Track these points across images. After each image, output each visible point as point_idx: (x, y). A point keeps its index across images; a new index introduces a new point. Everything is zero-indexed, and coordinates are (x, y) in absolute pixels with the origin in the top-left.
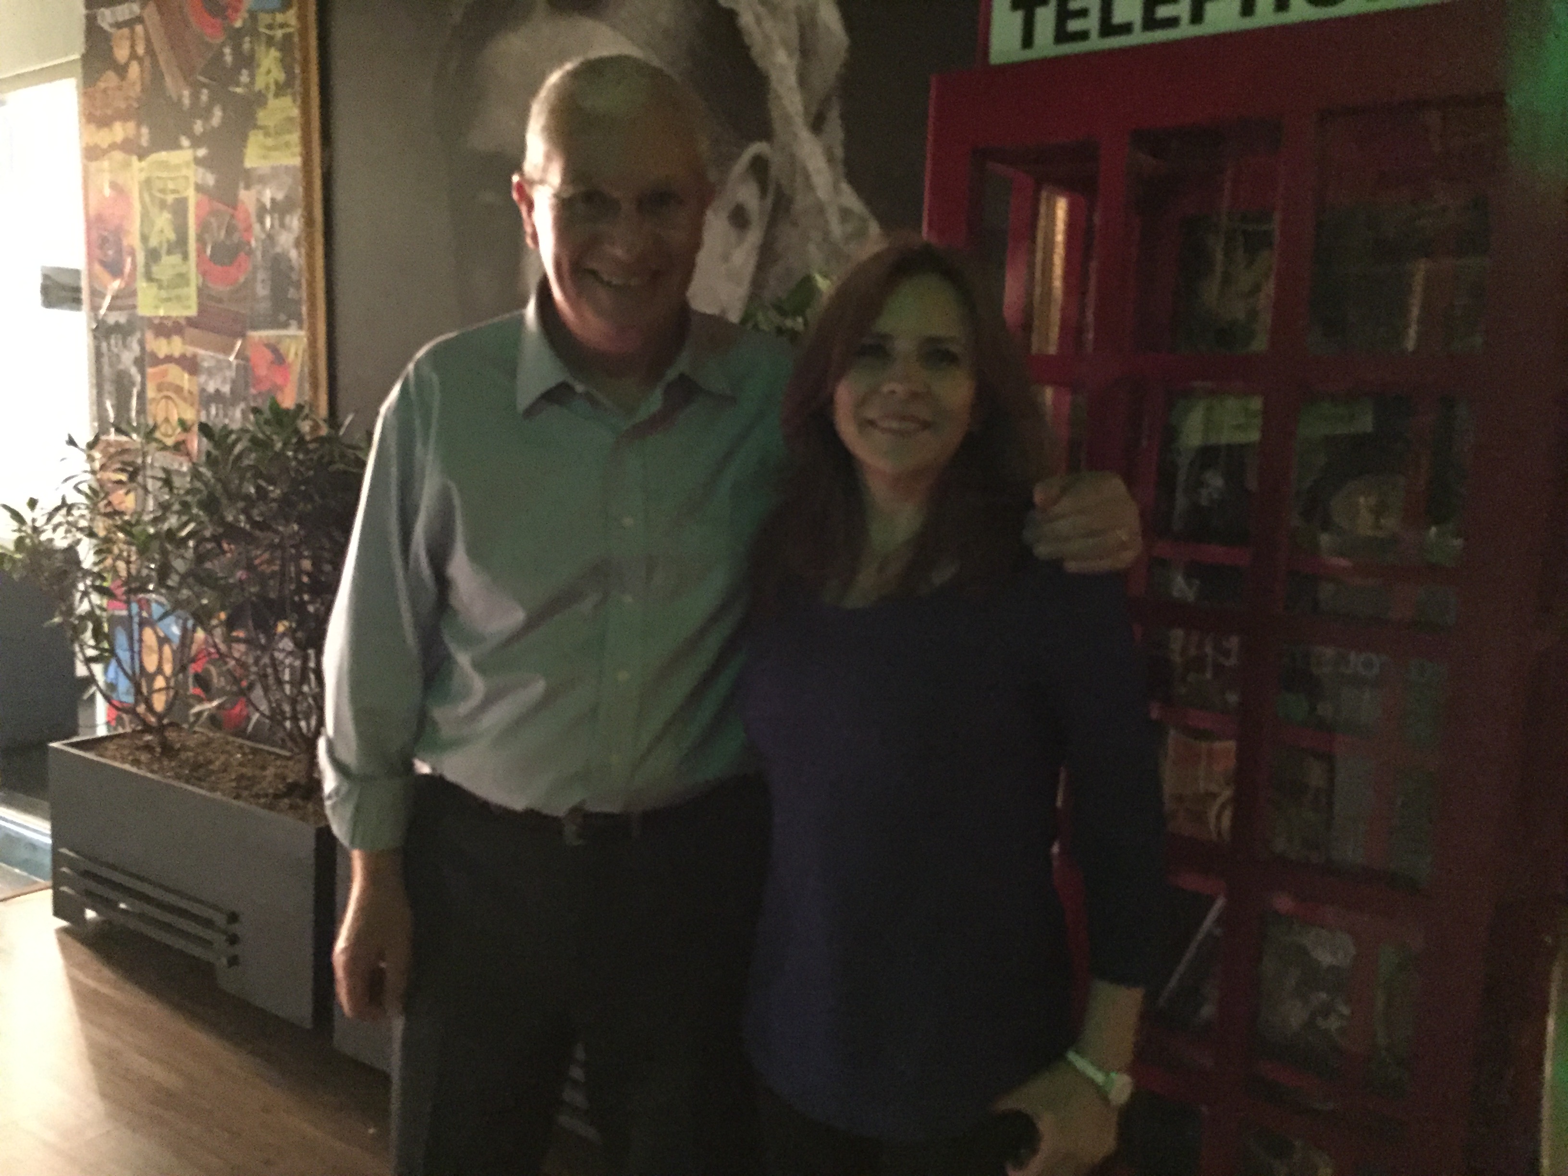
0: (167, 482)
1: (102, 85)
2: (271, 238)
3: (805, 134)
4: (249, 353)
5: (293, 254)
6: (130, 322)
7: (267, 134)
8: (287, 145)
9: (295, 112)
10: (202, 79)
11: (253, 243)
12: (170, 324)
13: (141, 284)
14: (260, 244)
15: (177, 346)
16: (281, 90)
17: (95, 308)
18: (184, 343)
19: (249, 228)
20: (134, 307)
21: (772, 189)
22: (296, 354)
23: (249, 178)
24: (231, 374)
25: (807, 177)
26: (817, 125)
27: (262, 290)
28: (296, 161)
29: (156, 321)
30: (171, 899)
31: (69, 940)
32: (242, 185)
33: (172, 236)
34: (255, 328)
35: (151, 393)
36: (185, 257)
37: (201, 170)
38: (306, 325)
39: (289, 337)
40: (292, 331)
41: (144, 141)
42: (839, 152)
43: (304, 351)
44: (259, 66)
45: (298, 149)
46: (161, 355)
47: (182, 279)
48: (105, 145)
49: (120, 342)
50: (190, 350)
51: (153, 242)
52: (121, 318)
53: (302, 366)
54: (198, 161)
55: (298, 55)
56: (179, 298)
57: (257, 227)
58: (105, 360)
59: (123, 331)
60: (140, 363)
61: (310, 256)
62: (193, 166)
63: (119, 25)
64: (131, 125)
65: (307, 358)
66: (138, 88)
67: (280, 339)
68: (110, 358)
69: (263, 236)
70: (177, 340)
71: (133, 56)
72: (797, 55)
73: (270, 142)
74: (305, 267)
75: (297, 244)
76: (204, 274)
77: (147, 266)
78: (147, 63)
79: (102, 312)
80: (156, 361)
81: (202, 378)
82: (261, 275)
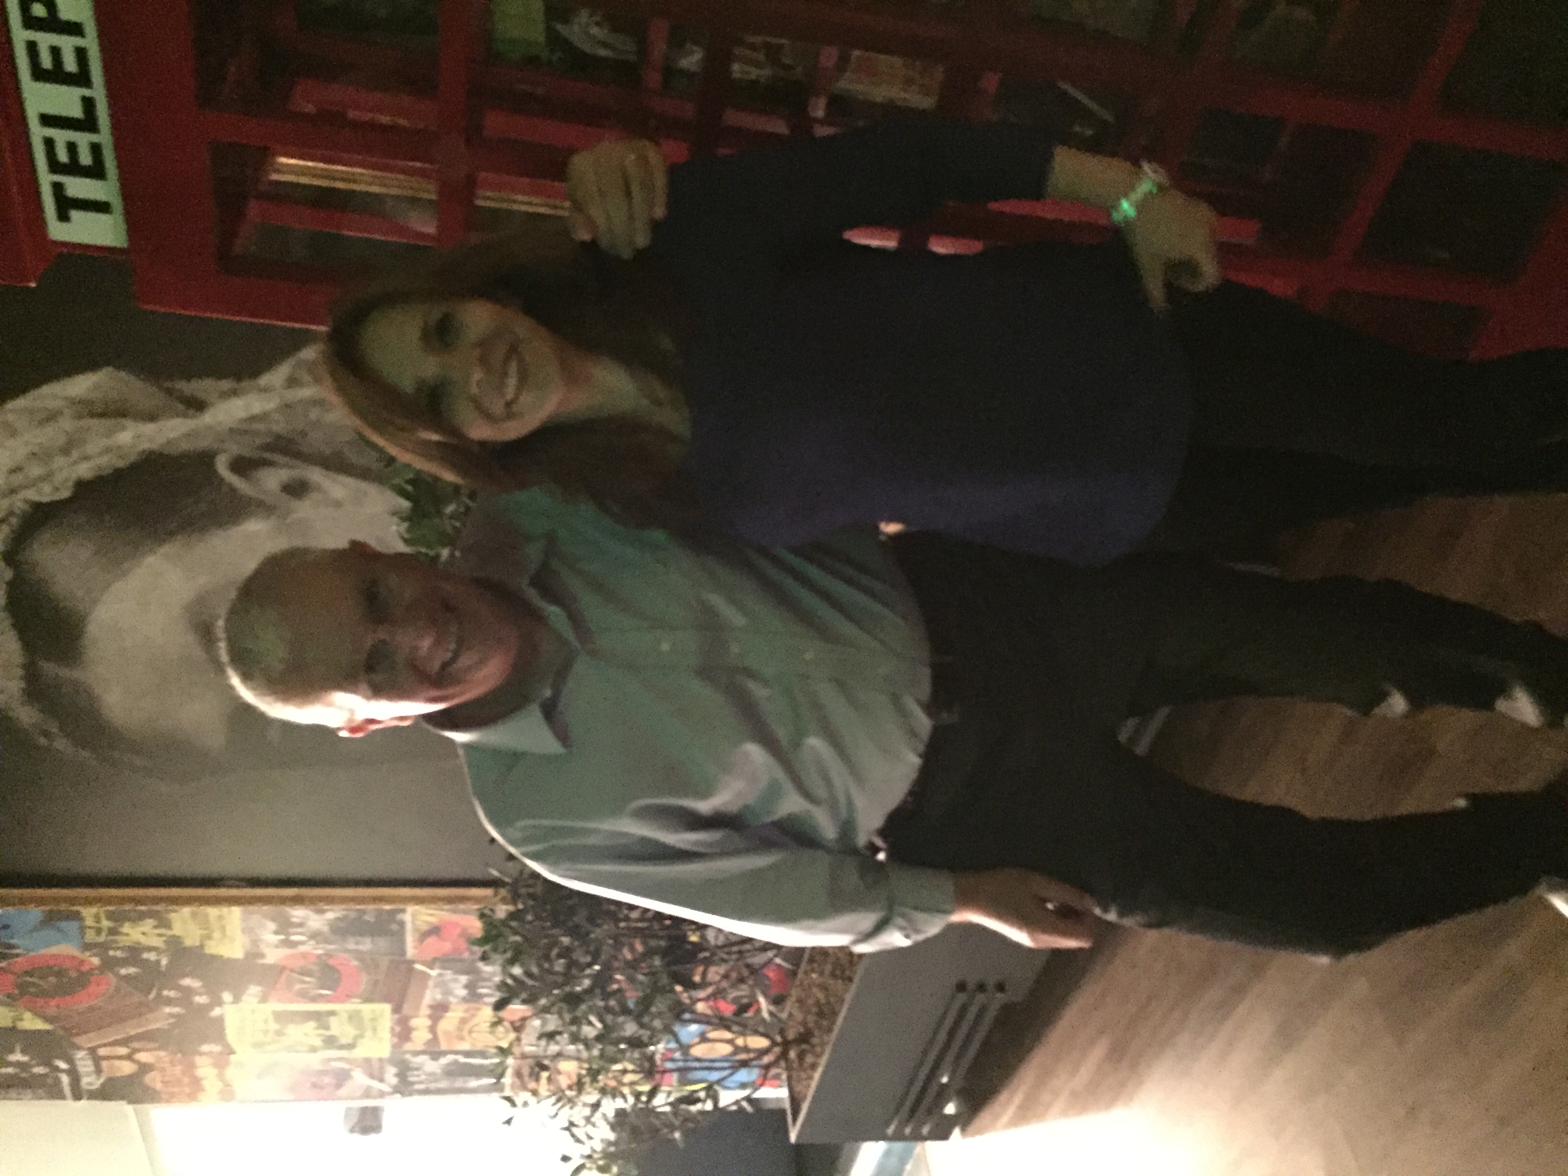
0: (551, 1036)
1: (159, 1086)
2: (315, 936)
3: (207, 418)
4: (429, 959)
5: (330, 915)
6: (395, 1065)
7: (209, 937)
8: (220, 918)
9: (186, 910)
10: (152, 996)
11: (320, 952)
12: (398, 1029)
13: (359, 1053)
14: (320, 946)
15: (420, 1023)
16: (164, 923)
17: (382, 1094)
18: (417, 1016)
19: (304, 955)
20: (381, 1060)
21: (268, 455)
22: (431, 915)
23: (254, 954)
24: (449, 974)
25: (253, 419)
26: (197, 405)
27: (366, 945)
28: (236, 911)
29: (396, 1040)
30: (942, 1036)
31: (971, 1128)
32: (261, 961)
33: (312, 1024)
34: (403, 952)
35: (465, 1046)
36: (332, 1013)
37: (245, 998)
38: (401, 907)
39: (413, 922)
40: (407, 917)
41: (216, 1048)
42: (226, 384)
43: (428, 908)
44: (139, 943)
45: (225, 910)
46: (429, 1036)
47: (354, 1018)
48: (220, 1085)
49: (416, 1073)
50: (425, 1011)
51: (318, 1042)
52: (391, 1073)
53: (443, 910)
54: (237, 999)
55: (127, 907)
56: (374, 1019)
57: (302, 949)
58: (432, 1086)
59: (404, 1070)
60: (436, 1055)
61: (331, 900)
62: (241, 1005)
63: (98, 1071)
64: (199, 1060)
65: (433, 906)
66: (162, 1054)
67: (416, 930)
68: (431, 1082)
69: (312, 942)
70: (414, 1022)
71: (129, 1057)
72: (123, 421)
73: (217, 935)
74: (343, 906)
75: (321, 912)
76: (349, 997)
77: (342, 1047)
78: (136, 1045)
79: (385, 1088)
80: (435, 1039)
81: (452, 999)
82: (351, 946)
